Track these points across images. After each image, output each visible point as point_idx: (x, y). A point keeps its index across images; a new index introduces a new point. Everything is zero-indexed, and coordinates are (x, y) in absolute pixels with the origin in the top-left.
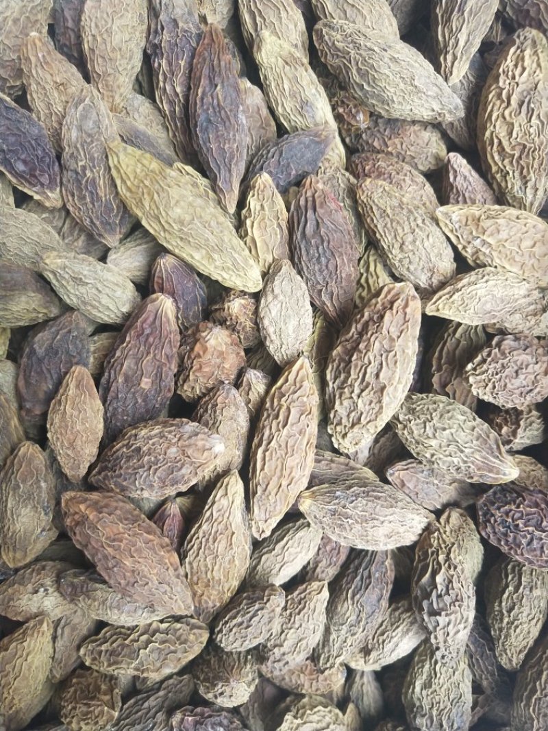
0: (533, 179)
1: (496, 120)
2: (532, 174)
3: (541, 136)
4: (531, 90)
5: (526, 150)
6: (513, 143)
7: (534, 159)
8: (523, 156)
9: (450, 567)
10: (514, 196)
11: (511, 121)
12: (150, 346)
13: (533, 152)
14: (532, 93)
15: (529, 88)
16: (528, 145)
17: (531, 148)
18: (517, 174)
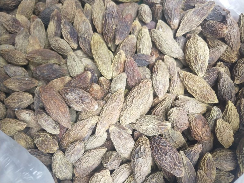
9: (146, 145)
12: (81, 82)
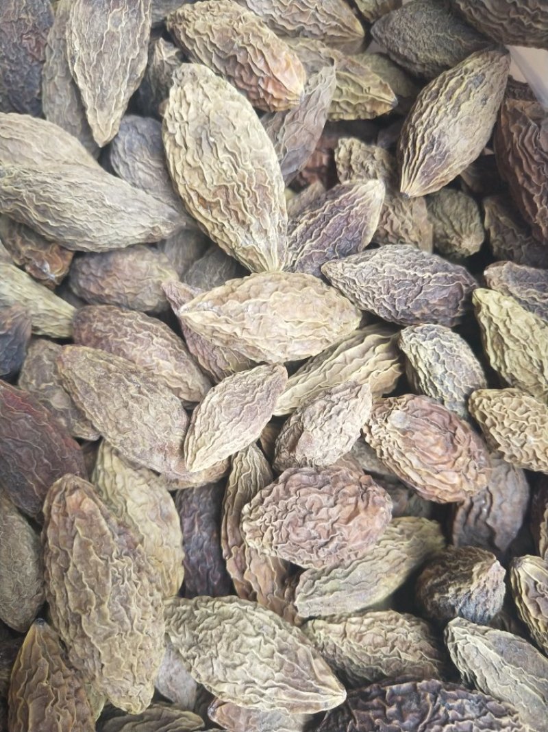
0: (254, 221)
1: (182, 172)
2: (249, 216)
3: (239, 170)
4: (205, 124)
5: (230, 191)
6: (212, 190)
7: (243, 198)
8: (231, 199)
10: (244, 249)
11: (197, 165)
13: (239, 190)
14: (206, 127)
15: (201, 124)
16: (228, 185)
17: (233, 187)
18: (233, 222)
